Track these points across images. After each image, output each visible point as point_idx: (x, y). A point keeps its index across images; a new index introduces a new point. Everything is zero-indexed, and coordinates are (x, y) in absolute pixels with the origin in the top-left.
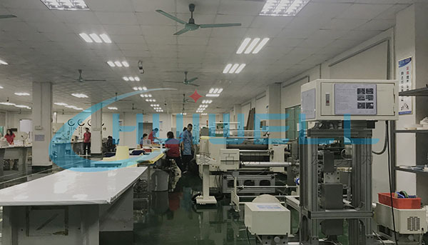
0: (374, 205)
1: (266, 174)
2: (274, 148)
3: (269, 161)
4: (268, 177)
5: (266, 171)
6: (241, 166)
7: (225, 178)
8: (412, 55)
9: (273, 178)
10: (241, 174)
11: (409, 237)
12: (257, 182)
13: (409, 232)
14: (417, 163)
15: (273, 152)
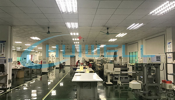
0: (161, 83)
1: (126, 75)
2: (129, 67)
3: (127, 71)
4: (127, 76)
5: (127, 74)
6: (121, 73)
7: (114, 76)
8: (171, 41)
9: (129, 76)
10: (121, 75)
11: (170, 90)
12: (124, 78)
13: (169, 89)
14: (173, 72)
15: (129, 68)
